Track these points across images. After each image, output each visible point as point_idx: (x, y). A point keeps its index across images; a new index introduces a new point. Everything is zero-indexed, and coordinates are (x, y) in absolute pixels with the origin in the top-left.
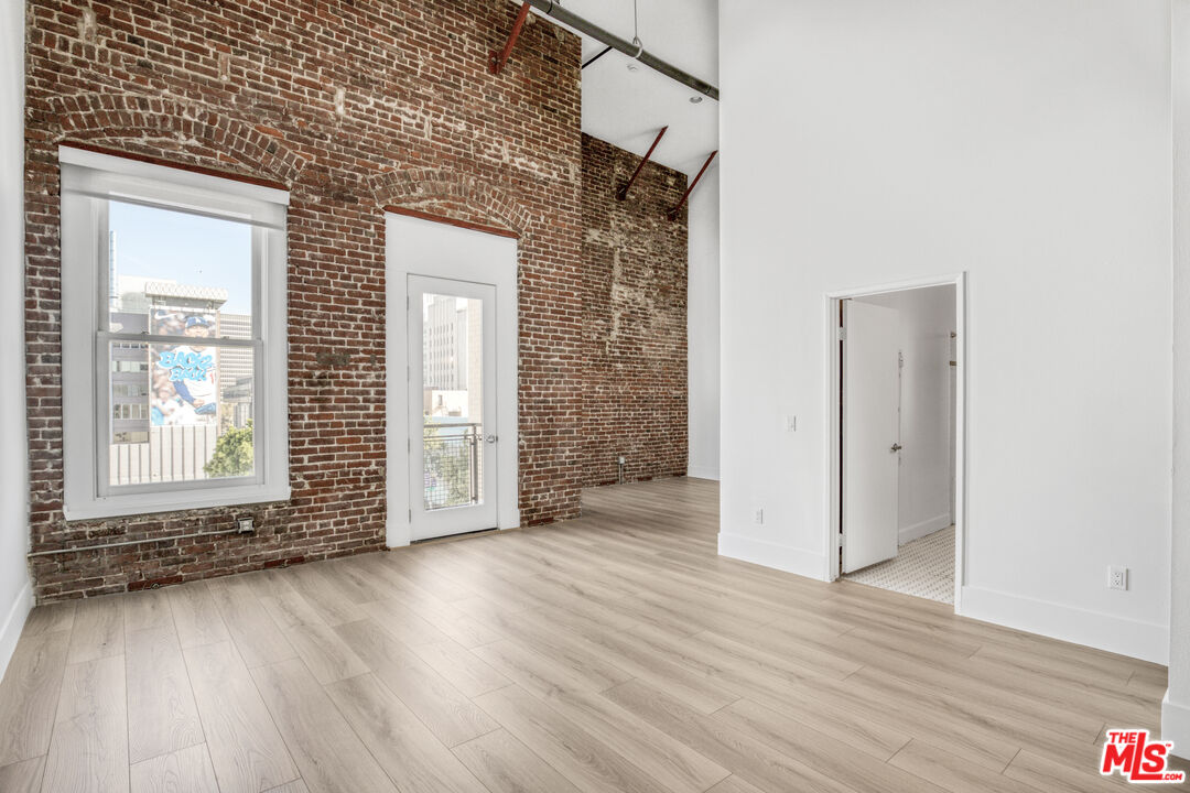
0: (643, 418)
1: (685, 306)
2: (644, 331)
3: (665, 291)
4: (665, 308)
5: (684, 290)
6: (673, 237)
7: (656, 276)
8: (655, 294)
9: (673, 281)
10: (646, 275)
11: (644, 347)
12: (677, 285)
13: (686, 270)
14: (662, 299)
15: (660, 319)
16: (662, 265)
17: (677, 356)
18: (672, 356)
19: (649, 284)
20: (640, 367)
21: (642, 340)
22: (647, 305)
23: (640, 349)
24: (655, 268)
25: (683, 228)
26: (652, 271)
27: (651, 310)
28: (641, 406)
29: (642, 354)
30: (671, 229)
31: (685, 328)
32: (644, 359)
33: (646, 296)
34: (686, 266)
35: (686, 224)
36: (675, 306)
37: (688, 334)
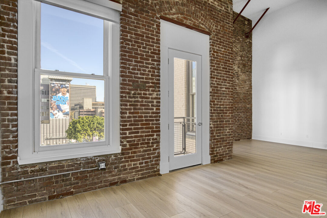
0: (237, 116)
1: (251, 72)
2: (237, 81)
3: (244, 65)
4: (244, 73)
5: (251, 66)
6: (247, 45)
7: (241, 60)
8: (241, 67)
9: (247, 62)
10: (238, 59)
11: (237, 88)
12: (249, 63)
13: (252, 58)
14: (243, 69)
15: (243, 77)
16: (243, 56)
17: (248, 92)
18: (247, 92)
19: (239, 63)
20: (236, 96)
21: (236, 85)
22: (238, 71)
23: (236, 88)
24: (241, 56)
25: (250, 41)
26: (240, 58)
27: (240, 73)
28: (236, 111)
29: (236, 90)
30: (246, 41)
31: (251, 80)
32: (237, 92)
33: (238, 68)
34: (252, 56)
35: (251, 39)
36: (248, 72)
37: (252, 83)
